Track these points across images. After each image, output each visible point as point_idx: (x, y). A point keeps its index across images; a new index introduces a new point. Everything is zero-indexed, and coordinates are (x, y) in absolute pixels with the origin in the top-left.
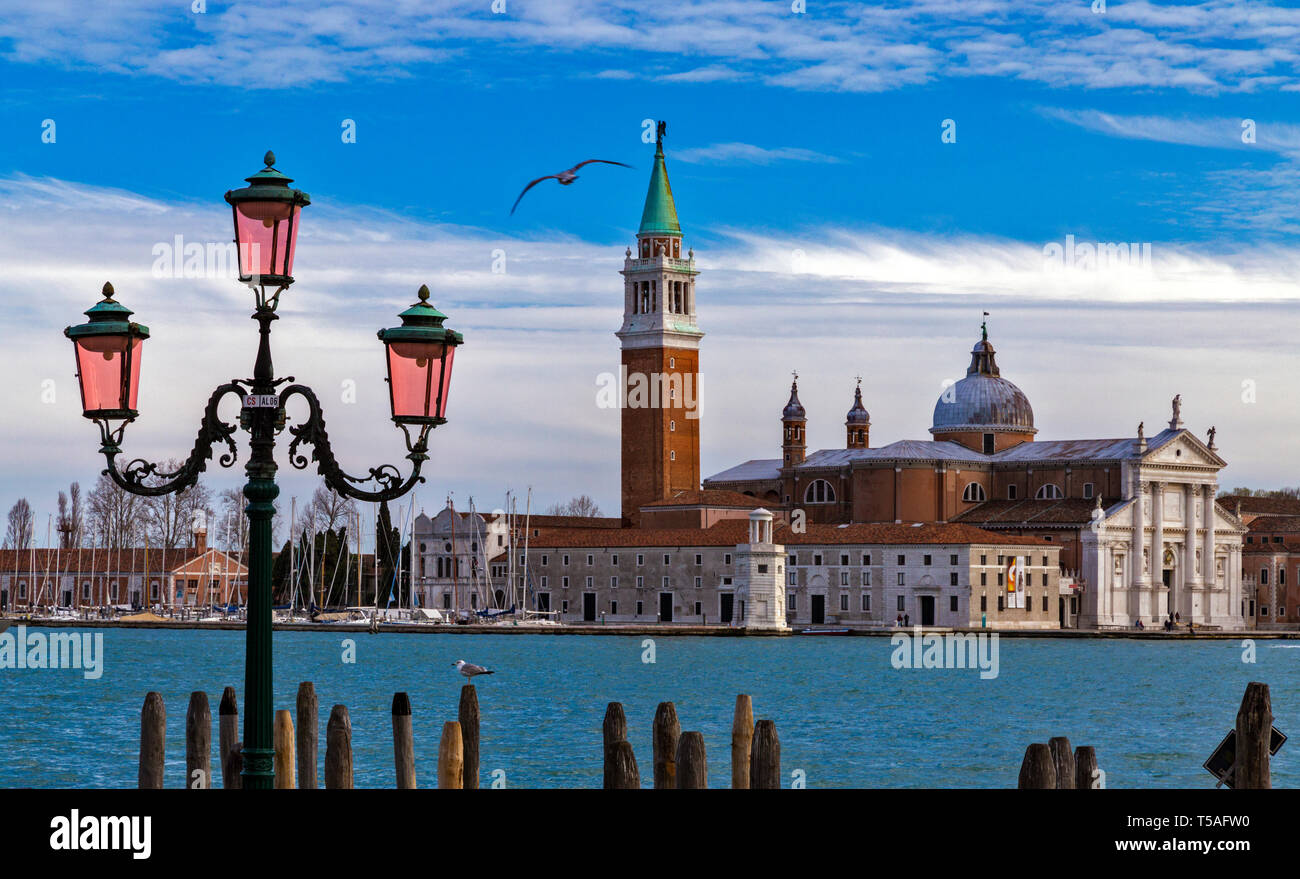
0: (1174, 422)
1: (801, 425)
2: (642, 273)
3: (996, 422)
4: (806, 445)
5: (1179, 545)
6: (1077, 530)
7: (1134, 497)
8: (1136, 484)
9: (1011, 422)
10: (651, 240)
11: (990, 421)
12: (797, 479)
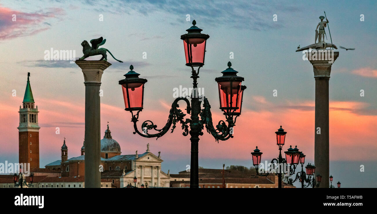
0: (147, 150)
1: (66, 151)
2: (23, 112)
3: (108, 150)
4: (68, 156)
5: (150, 181)
6: (119, 178)
7: (135, 170)
8: (135, 166)
9: (113, 150)
10: (25, 104)
11: (107, 150)
12: (64, 165)
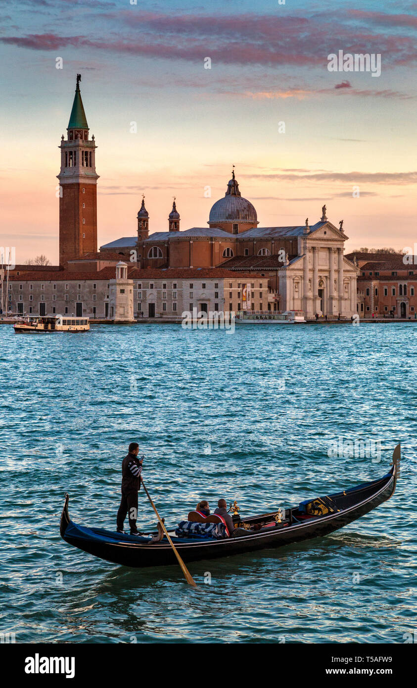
0: (324, 217)
1: (146, 220)
2: (69, 147)
3: (239, 218)
4: (149, 229)
5: (326, 277)
6: (277, 271)
7: (304, 255)
8: (305, 248)
9: (246, 218)
10: (74, 132)
11: (236, 218)
12: (144, 246)
